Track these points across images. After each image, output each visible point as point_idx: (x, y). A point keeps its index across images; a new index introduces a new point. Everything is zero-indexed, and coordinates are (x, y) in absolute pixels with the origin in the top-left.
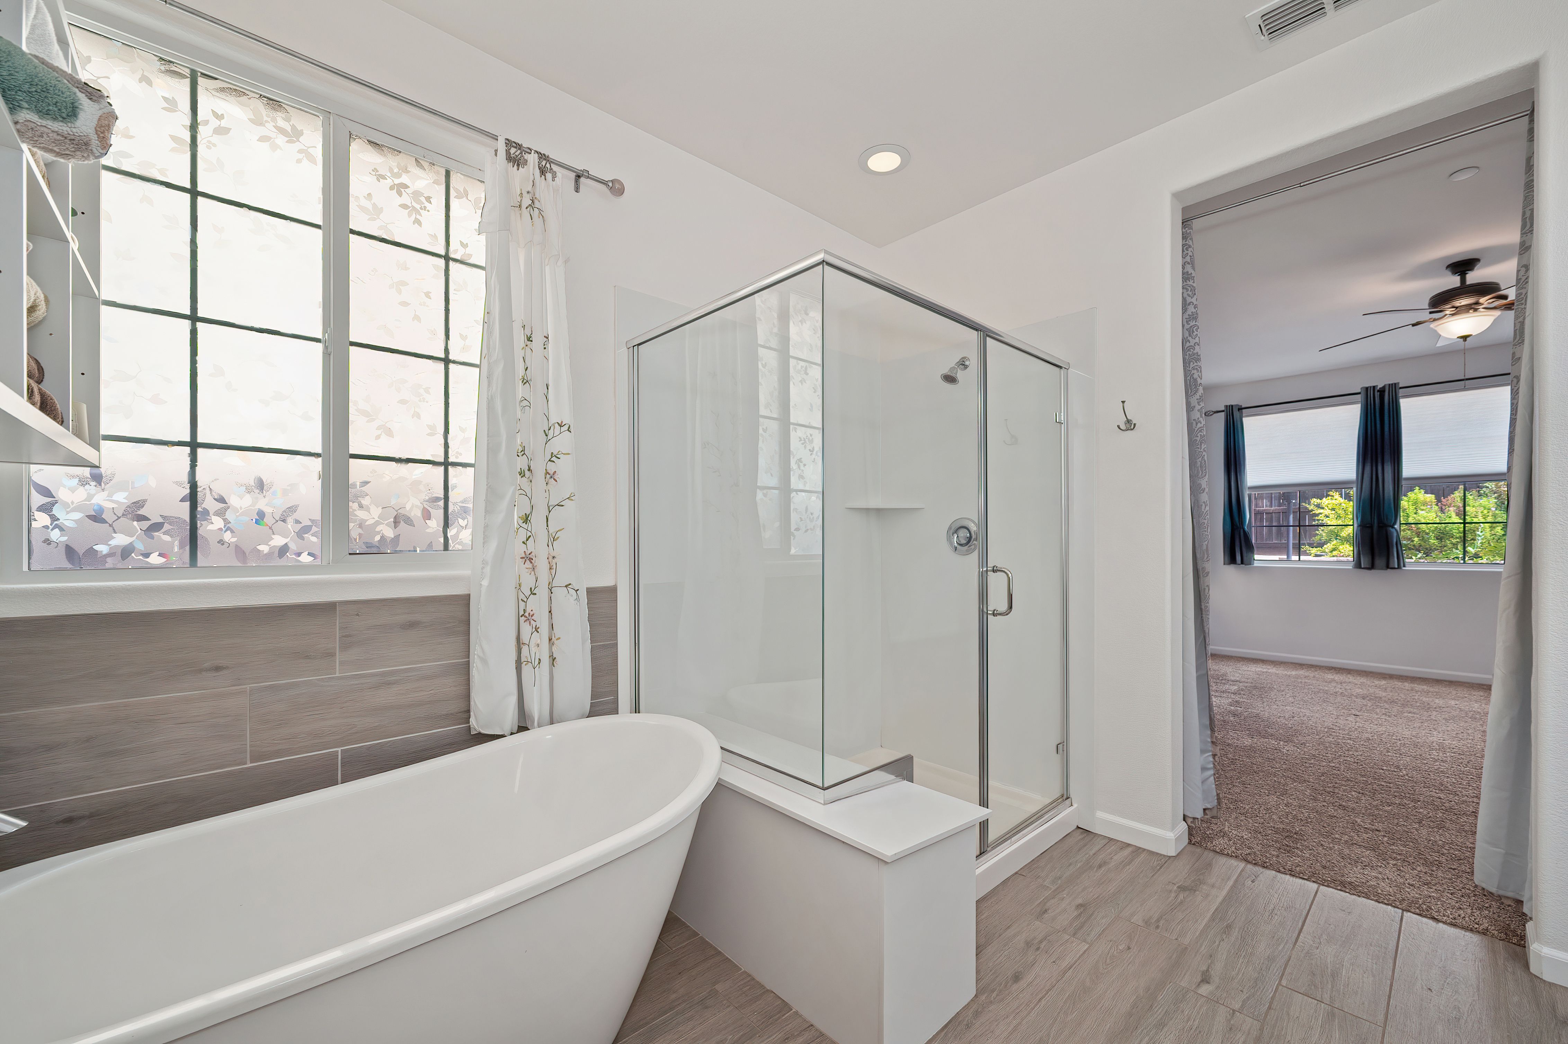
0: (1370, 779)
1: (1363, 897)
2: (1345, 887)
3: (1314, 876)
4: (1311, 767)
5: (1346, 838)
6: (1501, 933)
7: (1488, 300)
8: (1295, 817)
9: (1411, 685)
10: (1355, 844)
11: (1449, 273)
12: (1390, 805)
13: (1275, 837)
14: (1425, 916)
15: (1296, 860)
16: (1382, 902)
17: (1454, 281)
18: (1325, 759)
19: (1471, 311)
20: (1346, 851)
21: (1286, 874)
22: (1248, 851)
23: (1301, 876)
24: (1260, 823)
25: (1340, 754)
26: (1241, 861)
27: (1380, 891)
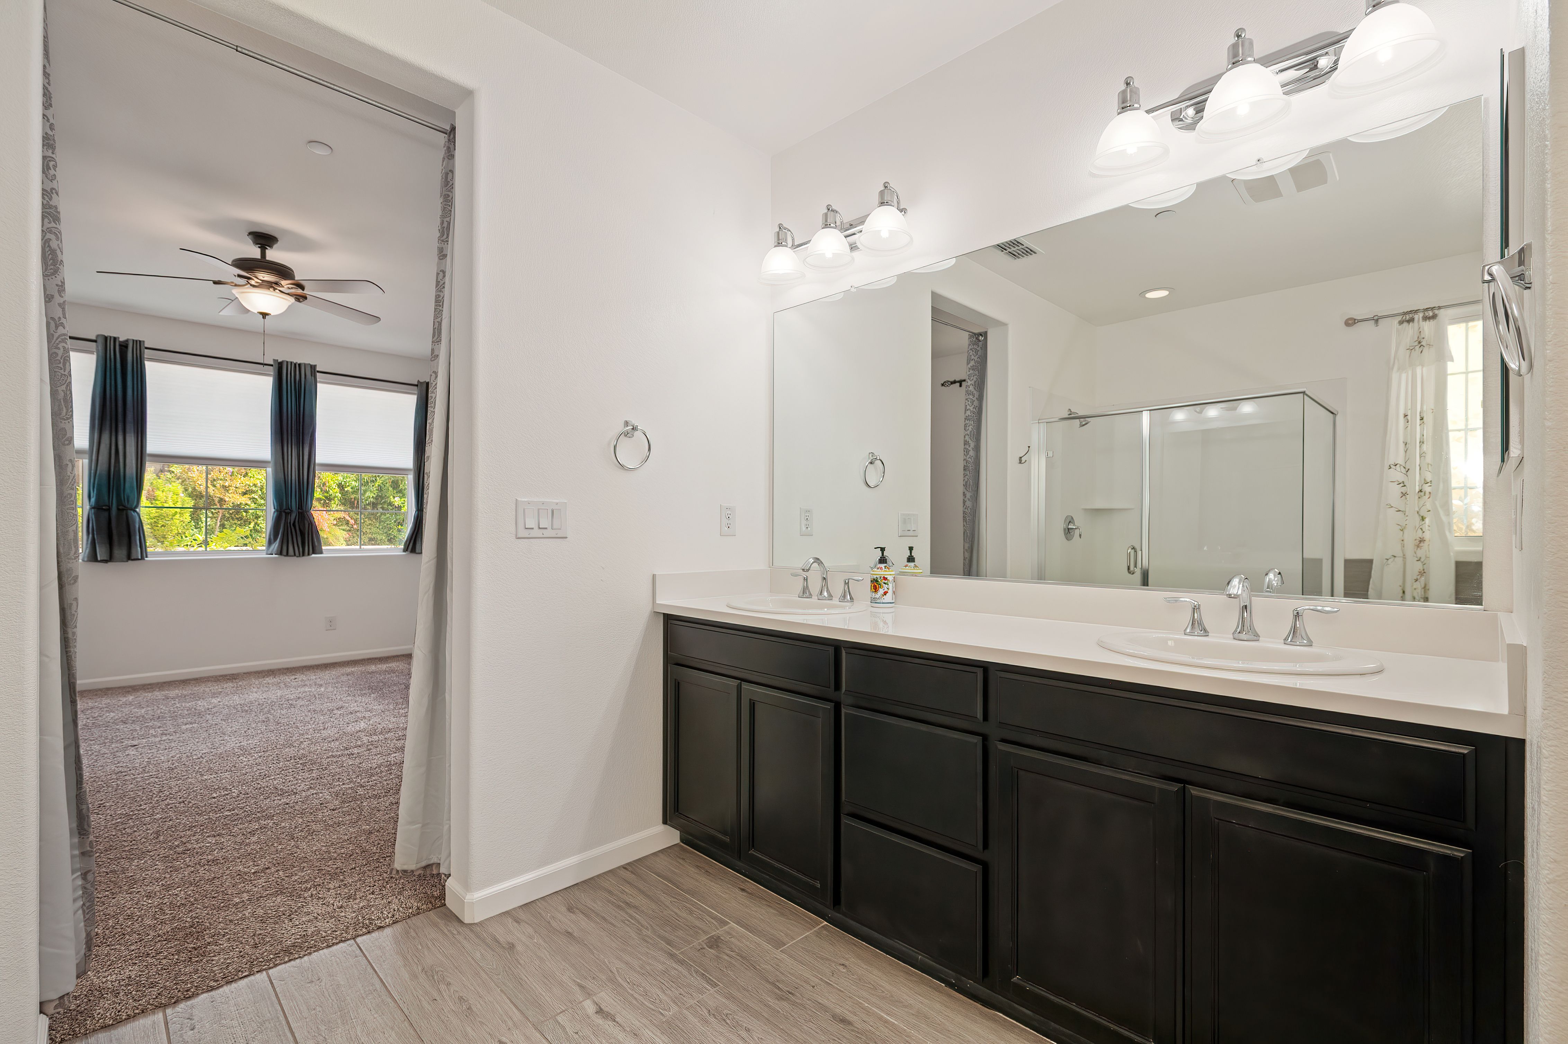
0: (211, 814)
1: (314, 951)
2: (291, 953)
3: (254, 965)
4: (135, 831)
5: (245, 896)
6: (427, 904)
7: (288, 284)
8: (172, 905)
9: (162, 693)
10: (261, 897)
11: (249, 240)
12: (254, 834)
13: (171, 947)
14: (373, 930)
15: (219, 959)
16: (333, 944)
17: (254, 252)
18: (143, 814)
19: (271, 289)
20: (260, 912)
21: (222, 986)
22: (155, 991)
23: (240, 976)
24: (136, 942)
25: (155, 800)
26: (154, 1013)
27: (324, 934)
